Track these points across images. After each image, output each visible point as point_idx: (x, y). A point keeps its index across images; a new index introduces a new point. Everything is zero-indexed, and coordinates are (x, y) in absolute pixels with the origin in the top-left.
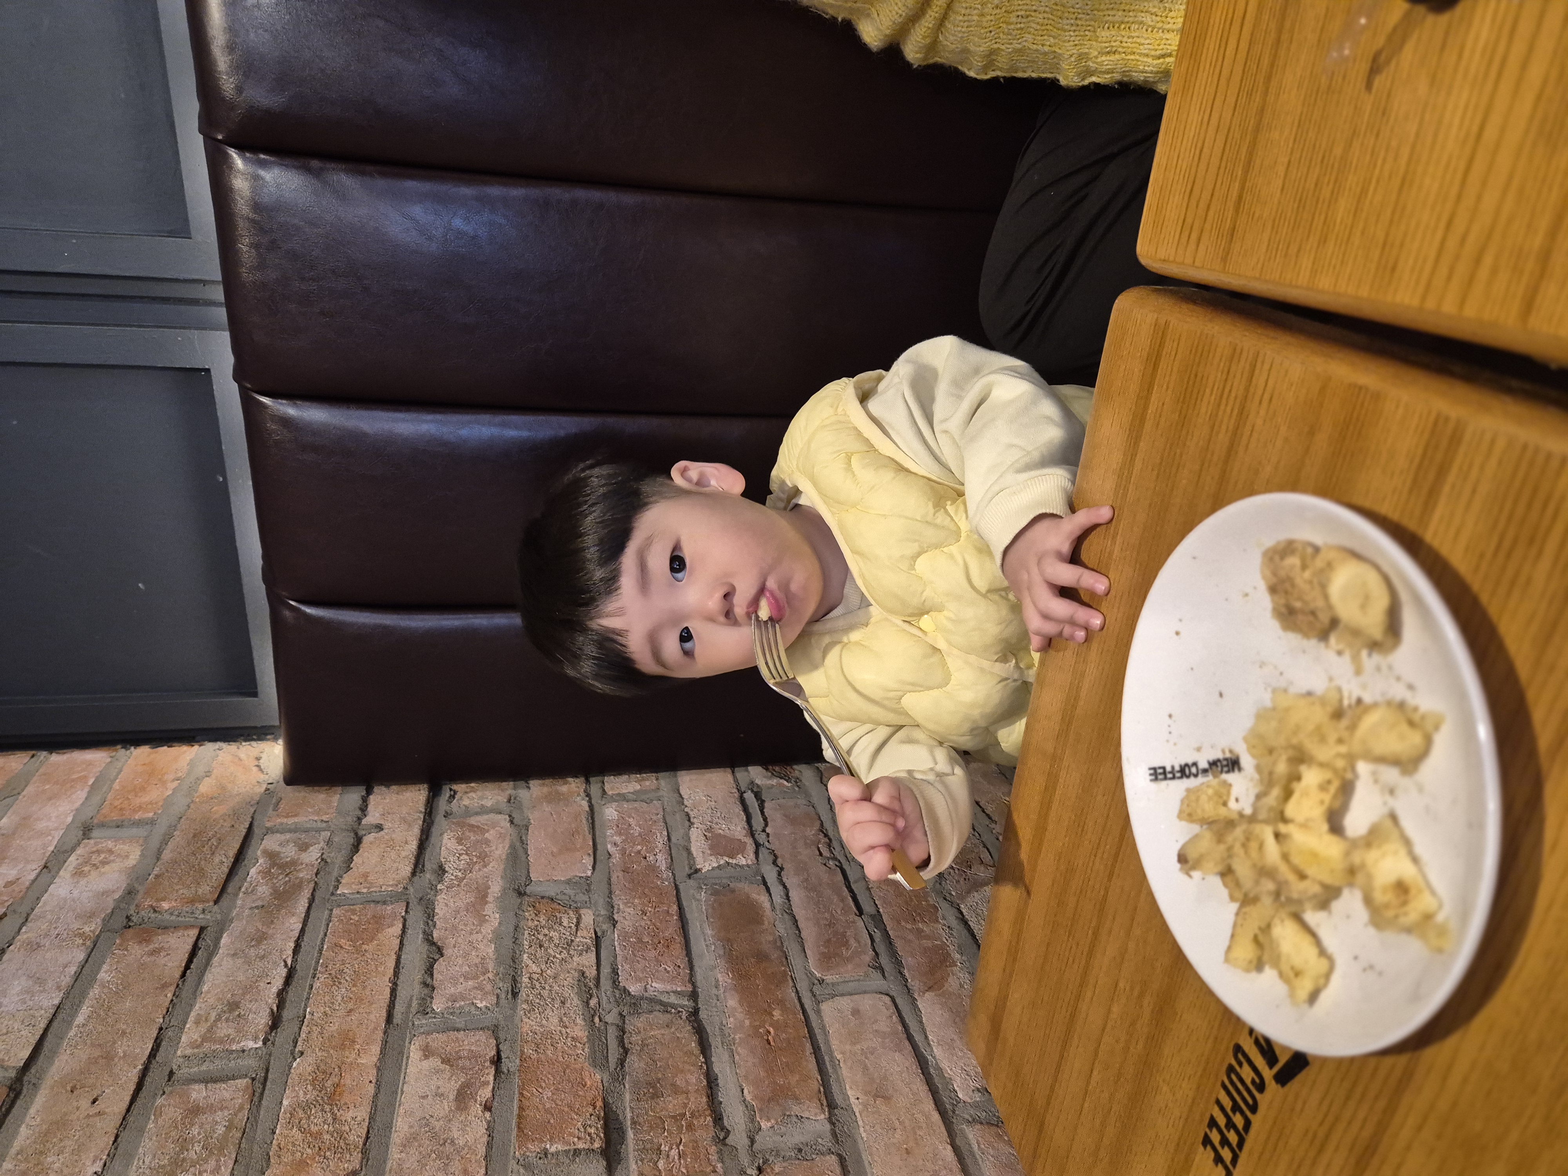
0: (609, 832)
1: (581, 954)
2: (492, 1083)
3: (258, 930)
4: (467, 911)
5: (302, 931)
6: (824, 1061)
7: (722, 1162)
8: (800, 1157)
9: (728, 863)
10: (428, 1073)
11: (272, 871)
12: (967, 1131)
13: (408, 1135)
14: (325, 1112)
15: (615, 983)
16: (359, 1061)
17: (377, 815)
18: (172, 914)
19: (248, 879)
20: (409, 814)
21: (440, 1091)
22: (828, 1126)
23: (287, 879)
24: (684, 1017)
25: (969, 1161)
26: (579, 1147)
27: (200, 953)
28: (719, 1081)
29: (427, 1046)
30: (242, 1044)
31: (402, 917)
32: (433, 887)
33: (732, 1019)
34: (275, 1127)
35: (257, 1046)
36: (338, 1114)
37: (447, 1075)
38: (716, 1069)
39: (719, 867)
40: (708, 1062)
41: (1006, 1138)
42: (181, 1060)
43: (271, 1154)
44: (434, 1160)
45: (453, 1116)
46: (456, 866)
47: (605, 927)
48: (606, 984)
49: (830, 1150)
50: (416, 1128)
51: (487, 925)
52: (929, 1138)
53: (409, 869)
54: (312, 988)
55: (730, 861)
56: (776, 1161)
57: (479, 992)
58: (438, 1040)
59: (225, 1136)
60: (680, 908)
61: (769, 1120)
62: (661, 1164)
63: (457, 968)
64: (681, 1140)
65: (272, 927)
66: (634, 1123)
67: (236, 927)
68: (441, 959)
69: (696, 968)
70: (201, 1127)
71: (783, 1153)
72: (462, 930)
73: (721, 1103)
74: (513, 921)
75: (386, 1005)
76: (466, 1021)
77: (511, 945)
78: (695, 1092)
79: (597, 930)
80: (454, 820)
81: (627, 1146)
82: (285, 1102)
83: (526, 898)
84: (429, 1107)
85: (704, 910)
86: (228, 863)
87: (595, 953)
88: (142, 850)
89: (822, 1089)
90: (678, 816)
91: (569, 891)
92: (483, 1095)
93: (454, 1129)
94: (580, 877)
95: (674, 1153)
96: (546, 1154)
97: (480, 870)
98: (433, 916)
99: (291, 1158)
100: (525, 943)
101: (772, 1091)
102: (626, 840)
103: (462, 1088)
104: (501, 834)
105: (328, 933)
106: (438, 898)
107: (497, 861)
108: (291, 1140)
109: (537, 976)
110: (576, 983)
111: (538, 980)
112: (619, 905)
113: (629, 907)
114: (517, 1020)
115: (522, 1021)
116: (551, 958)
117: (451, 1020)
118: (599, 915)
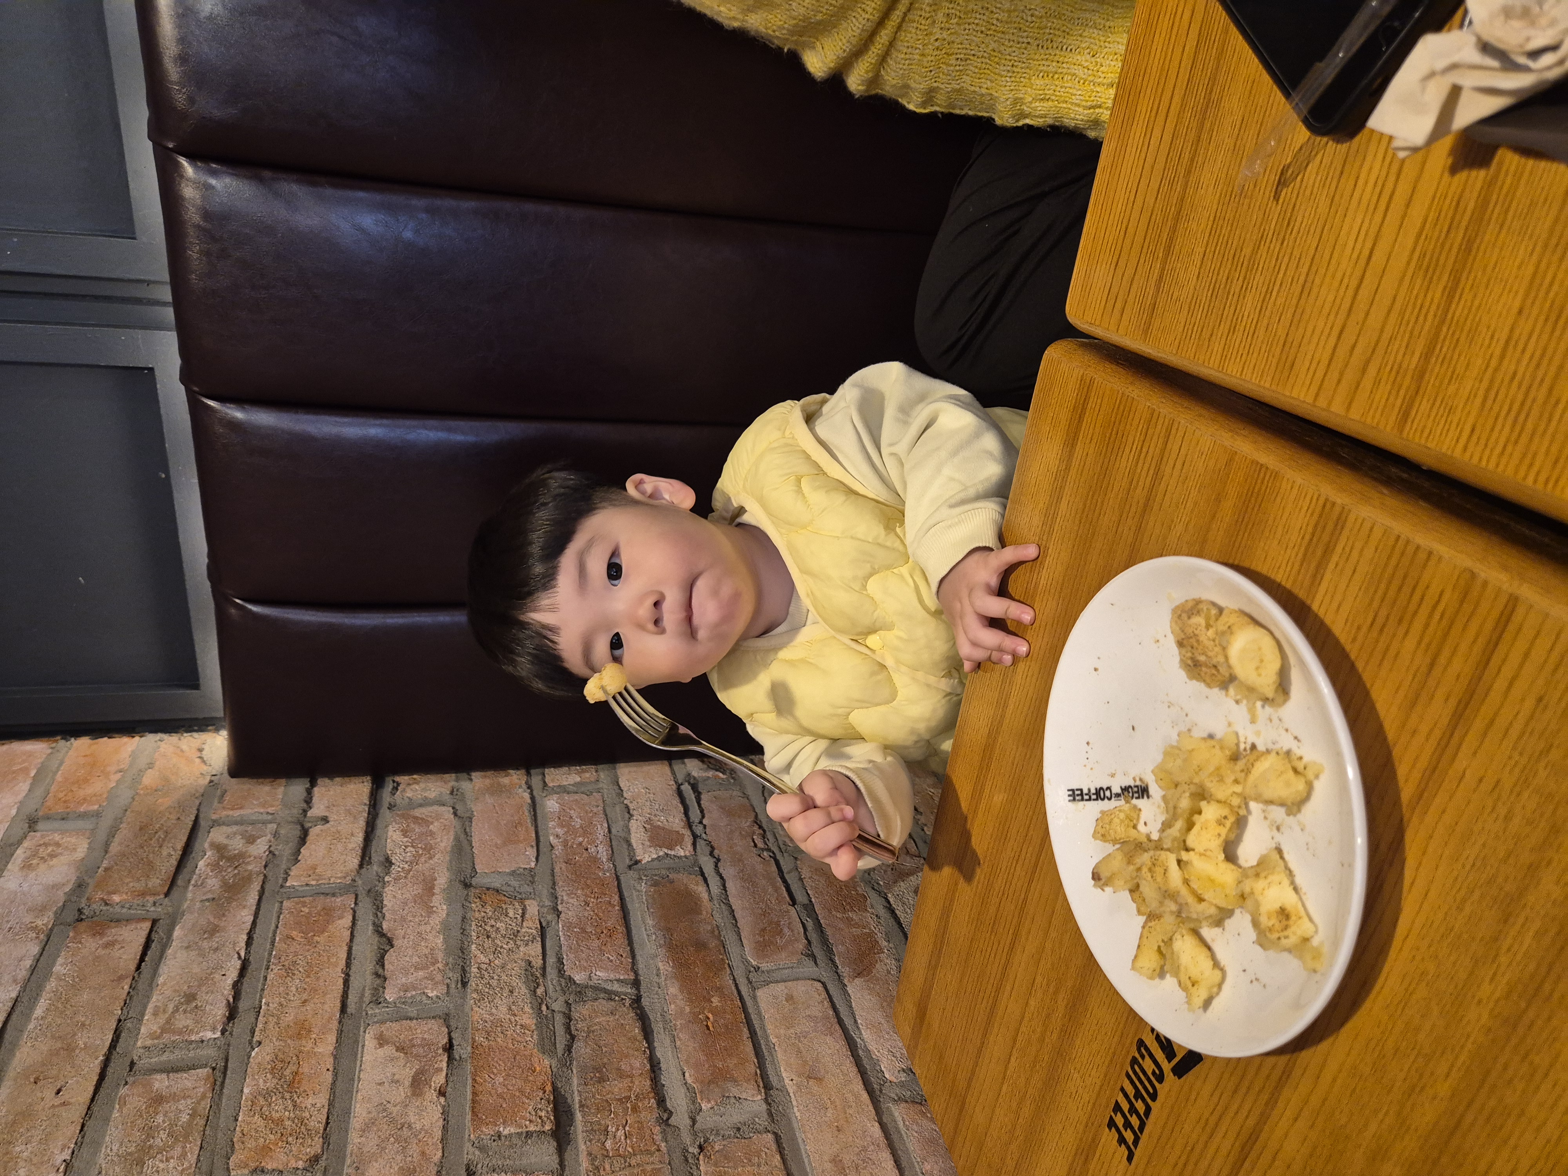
0: (551, 824)
1: (527, 945)
2: (445, 1069)
3: (209, 923)
4: (415, 902)
5: (254, 923)
6: (760, 1044)
7: (666, 1141)
8: (739, 1136)
9: (667, 855)
10: (383, 1061)
11: (221, 863)
12: (893, 1109)
13: (367, 1120)
14: (286, 1099)
15: (561, 972)
16: (316, 1050)
17: (322, 807)
18: (123, 907)
19: (197, 871)
20: (354, 805)
21: (395, 1078)
22: (764, 1106)
23: (236, 871)
24: (627, 1005)
25: (895, 1137)
26: (531, 1129)
27: (153, 945)
28: (661, 1065)
29: (380, 1035)
30: (201, 1034)
31: (352, 909)
32: (381, 879)
33: (673, 1006)
34: (238, 1114)
35: (216, 1036)
36: (298, 1101)
37: (402, 1062)
38: (659, 1054)
39: (659, 858)
40: (651, 1047)
41: (929, 1115)
42: (142, 1051)
43: (235, 1140)
44: (393, 1144)
45: (409, 1101)
46: (402, 859)
47: (549, 917)
48: (552, 973)
49: (766, 1128)
50: (374, 1114)
51: (435, 915)
52: (858, 1116)
53: (356, 862)
54: (266, 980)
55: (669, 852)
56: (715, 1140)
57: (429, 982)
58: (392, 1029)
59: (190, 1123)
60: (622, 898)
61: (709, 1101)
62: (608, 1144)
63: (407, 959)
64: (627, 1121)
65: (224, 919)
66: (582, 1106)
67: (188, 919)
68: (392, 950)
69: (638, 957)
70: (165, 1115)
71: (722, 1132)
72: (411, 921)
73: (664, 1085)
74: (460, 912)
75: (339, 995)
76: (417, 1010)
77: (459, 936)
78: (639, 1075)
79: (542, 920)
80: (399, 813)
81: (575, 1127)
82: (246, 1091)
83: (473, 890)
84: (385, 1093)
85: (644, 900)
86: (176, 855)
87: (540, 943)
88: (90, 844)
89: (758, 1071)
90: (618, 808)
91: (515, 884)
92: (437, 1082)
93: (411, 1114)
94: (525, 869)
95: (620, 1133)
96: (499, 1136)
97: (426, 862)
98: (382, 908)
99: (254, 1144)
100: (473, 934)
101: (712, 1074)
102: (568, 832)
103: (417, 1074)
104: (445, 826)
105: (279, 925)
106: (386, 889)
107: (442, 853)
108: (254, 1126)
109: (485, 966)
110: (523, 972)
111: (486, 970)
112: (562, 896)
113: (572, 898)
114: (467, 1009)
115: (472, 1010)
116: (498, 949)
117: (403, 1009)
118: (544, 906)
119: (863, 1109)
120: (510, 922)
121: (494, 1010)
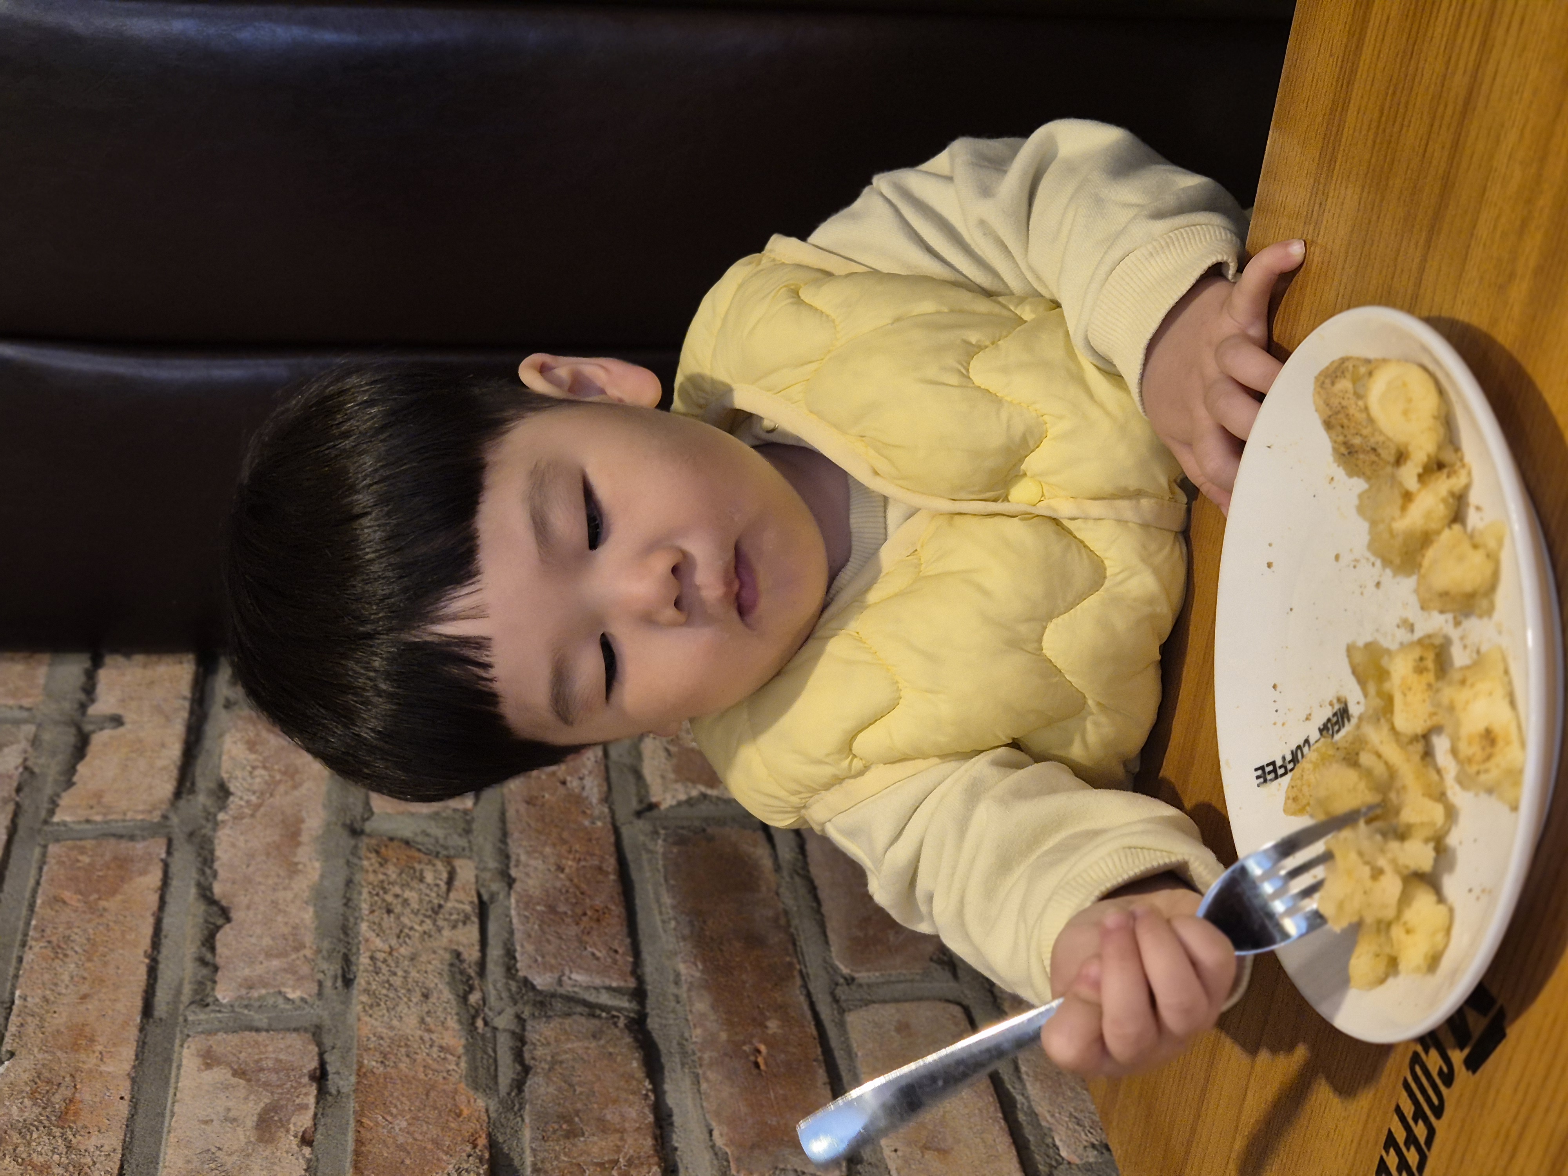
1: (454, 927)
2: (312, 1106)
4: (268, 855)
10: (211, 1091)
15: (512, 971)
16: (103, 1068)
17: (113, 700)
21: (231, 1114)
24: (621, 1025)
28: (674, 1118)
29: (210, 1052)
31: (162, 860)
32: (210, 818)
36: (74, 1141)
37: (242, 1092)
38: (671, 1101)
40: (657, 1090)
45: (253, 1150)
46: (247, 789)
47: (494, 887)
48: (497, 971)
51: (301, 876)
53: (168, 790)
57: (289, 976)
58: (224, 1043)
63: (253, 941)
68: (228, 925)
69: (644, 955)
72: (260, 883)
73: (676, 1148)
74: (343, 873)
75: (139, 991)
76: (268, 1018)
77: (340, 909)
78: (635, 1130)
79: (483, 891)
83: (365, 838)
84: (214, 1136)
85: (660, 866)
87: (477, 926)
91: (438, 832)
92: (300, 1124)
97: (287, 792)
98: (213, 861)
100: (364, 905)
101: (758, 1135)
103: (266, 1111)
105: (44, 877)
106: (219, 833)
107: (315, 779)
109: (383, 955)
110: (446, 968)
111: (385, 961)
112: (518, 855)
113: (536, 858)
114: (351, 1019)
115: (359, 1020)
116: (406, 931)
117: (246, 1015)
118: (484, 869)
120: (428, 892)
121: (395, 1022)
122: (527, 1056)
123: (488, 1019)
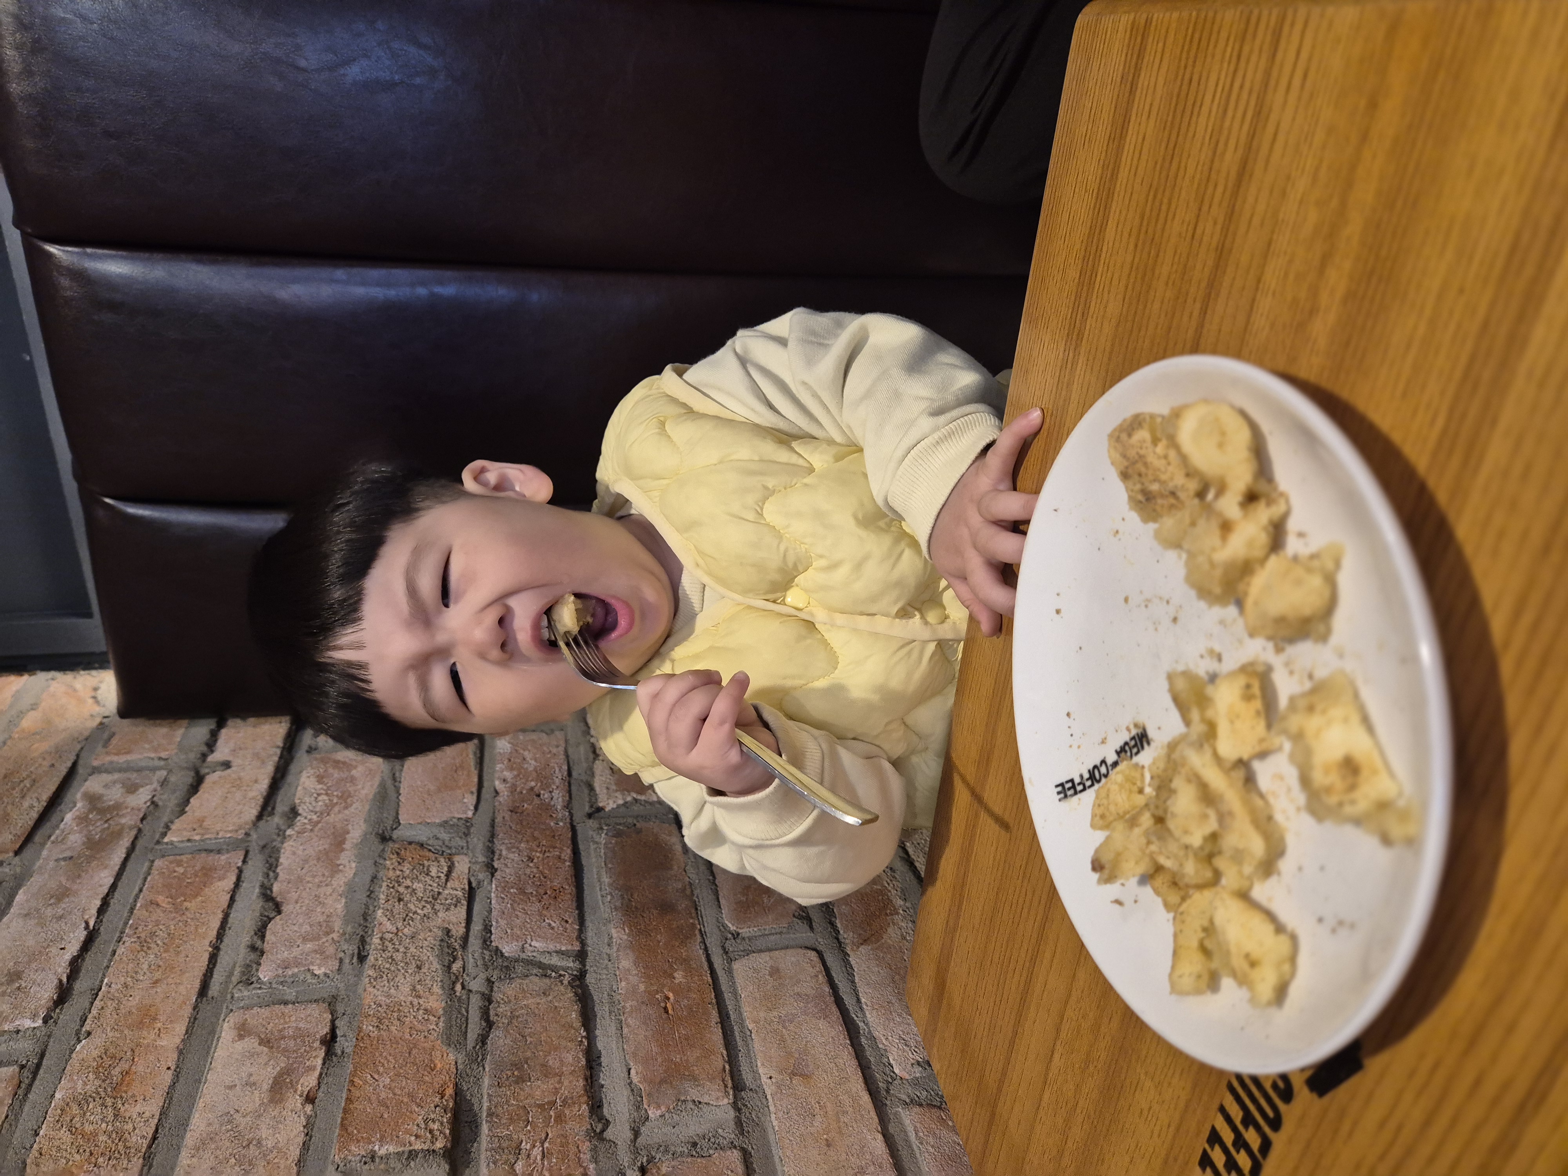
0: (499, 767)
1: (447, 910)
2: (319, 1067)
3: (60, 885)
4: (319, 859)
5: (113, 887)
6: (732, 1032)
7: (596, 1162)
8: (694, 1153)
9: (636, 800)
10: (239, 1057)
11: (91, 816)
12: (902, 1115)
13: (205, 1135)
14: (106, 1107)
15: (486, 942)
16: (159, 1043)
17: (227, 751)
19: (62, 826)
20: (264, 749)
21: (252, 1079)
22: (732, 1113)
23: (106, 825)
24: (566, 982)
25: (904, 1153)
26: (416, 1148)
28: (602, 1059)
29: (244, 1024)
30: (17, 1023)
31: (238, 868)
32: (281, 834)
33: (623, 984)
34: (40, 1127)
35: (36, 1025)
36: (122, 1109)
37: (264, 1059)
38: (600, 1045)
39: (624, 805)
40: (591, 1037)
41: (950, 1123)
43: (28, 1161)
44: (232, 1167)
45: (264, 1111)
46: (311, 808)
47: (481, 876)
48: (475, 943)
49: (732, 1143)
50: (216, 1126)
51: (340, 875)
52: (855, 1126)
53: (254, 812)
54: (114, 954)
55: (639, 797)
56: (663, 1159)
57: (318, 956)
58: (258, 1017)
60: (576, 852)
61: (659, 1107)
62: (519, 1167)
63: (296, 928)
64: (548, 1135)
65: (78, 881)
66: (490, 1114)
67: (35, 882)
68: (278, 917)
69: (588, 924)
71: (673, 1148)
72: (308, 882)
73: (602, 1086)
74: (371, 871)
75: (201, 974)
76: (297, 992)
77: (364, 899)
78: (571, 1073)
79: (472, 879)
80: (318, 756)
81: (479, 1143)
82: (58, 1095)
83: (391, 844)
84: (235, 1099)
85: (602, 854)
86: (39, 807)
87: (465, 907)
89: (727, 1067)
90: (581, 747)
91: (445, 836)
92: (306, 1084)
93: (263, 1127)
94: (459, 819)
95: (537, 1152)
96: (373, 1158)
97: (339, 812)
98: (277, 867)
99: (52, 1166)
100: (382, 896)
101: (665, 1072)
102: (518, 775)
103: (281, 1074)
104: (371, 770)
105: (144, 889)
106: (285, 845)
107: (362, 801)
108: (57, 1143)
109: (391, 935)
110: (438, 943)
111: (392, 940)
112: (501, 851)
113: (514, 852)
114: (360, 991)
115: (365, 990)
116: (411, 915)
117: (280, 990)
118: (476, 863)
119: (862, 1116)
120: (431, 883)
121: (392, 991)
122: (492, 1013)
123: (466, 983)
